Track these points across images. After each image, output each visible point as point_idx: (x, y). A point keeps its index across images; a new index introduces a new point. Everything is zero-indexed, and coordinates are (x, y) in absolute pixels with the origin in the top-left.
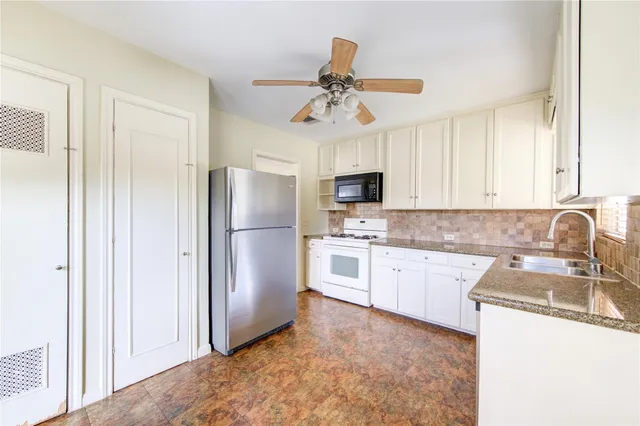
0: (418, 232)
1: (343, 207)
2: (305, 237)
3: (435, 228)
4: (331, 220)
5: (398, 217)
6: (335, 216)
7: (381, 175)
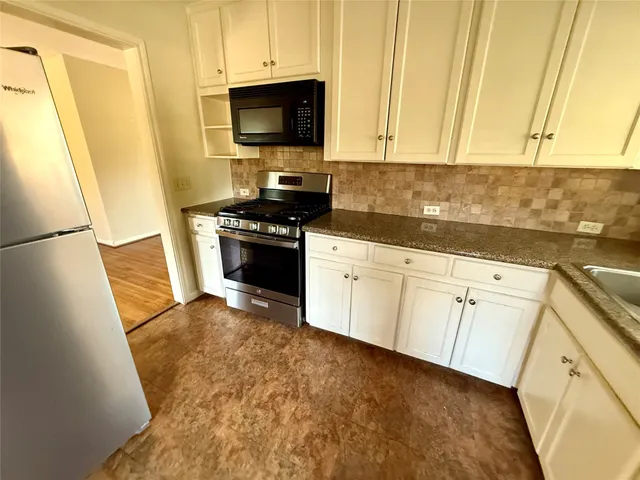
0: (380, 200)
1: (254, 153)
2: (184, 211)
3: (409, 195)
4: (235, 175)
5: (349, 172)
6: (239, 169)
7: (322, 85)
